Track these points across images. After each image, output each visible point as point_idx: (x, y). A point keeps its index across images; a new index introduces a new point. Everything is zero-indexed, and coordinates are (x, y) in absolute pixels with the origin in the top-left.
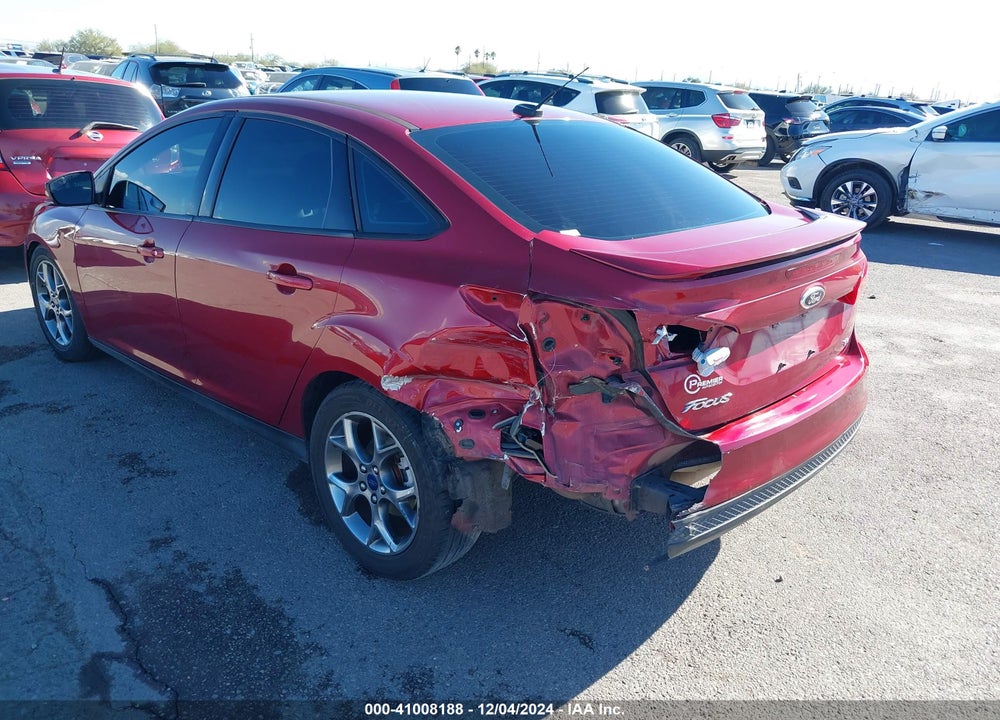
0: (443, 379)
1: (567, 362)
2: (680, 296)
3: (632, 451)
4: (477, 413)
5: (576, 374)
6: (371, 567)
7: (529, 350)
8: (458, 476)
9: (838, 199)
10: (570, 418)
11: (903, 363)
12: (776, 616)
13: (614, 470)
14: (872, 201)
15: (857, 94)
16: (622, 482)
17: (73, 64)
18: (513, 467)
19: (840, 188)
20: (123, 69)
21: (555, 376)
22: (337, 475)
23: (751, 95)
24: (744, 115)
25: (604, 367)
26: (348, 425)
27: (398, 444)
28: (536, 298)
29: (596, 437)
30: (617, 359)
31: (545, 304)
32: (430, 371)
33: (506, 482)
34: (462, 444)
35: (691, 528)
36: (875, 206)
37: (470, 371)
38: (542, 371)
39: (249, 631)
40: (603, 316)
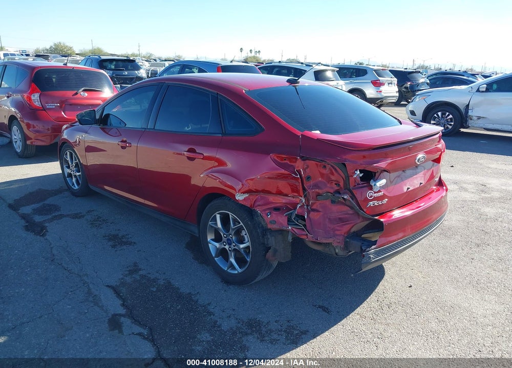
0: (262, 195)
1: (316, 186)
2: (364, 157)
3: (345, 225)
4: (277, 209)
5: (320, 191)
6: (228, 280)
7: (300, 181)
8: (269, 236)
9: (434, 120)
10: (318, 211)
11: (467, 196)
12: (410, 300)
13: (337, 232)
14: (451, 121)
15: (443, 69)
16: (341, 238)
17: (55, 60)
18: (293, 232)
19: (435, 115)
20: (85, 62)
21: (311, 192)
22: (212, 240)
23: (390, 71)
24: (388, 80)
25: (332, 188)
26: (218, 217)
27: (242, 224)
28: (304, 159)
29: (329, 219)
30: (338, 184)
31: (307, 161)
32: (257, 191)
33: (290, 238)
34: (271, 222)
35: (371, 256)
36: (453, 123)
37: (274, 191)
38: (305, 190)
39: (178, 306)
40: (331, 166)
